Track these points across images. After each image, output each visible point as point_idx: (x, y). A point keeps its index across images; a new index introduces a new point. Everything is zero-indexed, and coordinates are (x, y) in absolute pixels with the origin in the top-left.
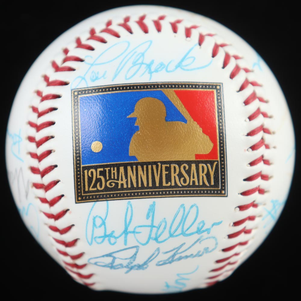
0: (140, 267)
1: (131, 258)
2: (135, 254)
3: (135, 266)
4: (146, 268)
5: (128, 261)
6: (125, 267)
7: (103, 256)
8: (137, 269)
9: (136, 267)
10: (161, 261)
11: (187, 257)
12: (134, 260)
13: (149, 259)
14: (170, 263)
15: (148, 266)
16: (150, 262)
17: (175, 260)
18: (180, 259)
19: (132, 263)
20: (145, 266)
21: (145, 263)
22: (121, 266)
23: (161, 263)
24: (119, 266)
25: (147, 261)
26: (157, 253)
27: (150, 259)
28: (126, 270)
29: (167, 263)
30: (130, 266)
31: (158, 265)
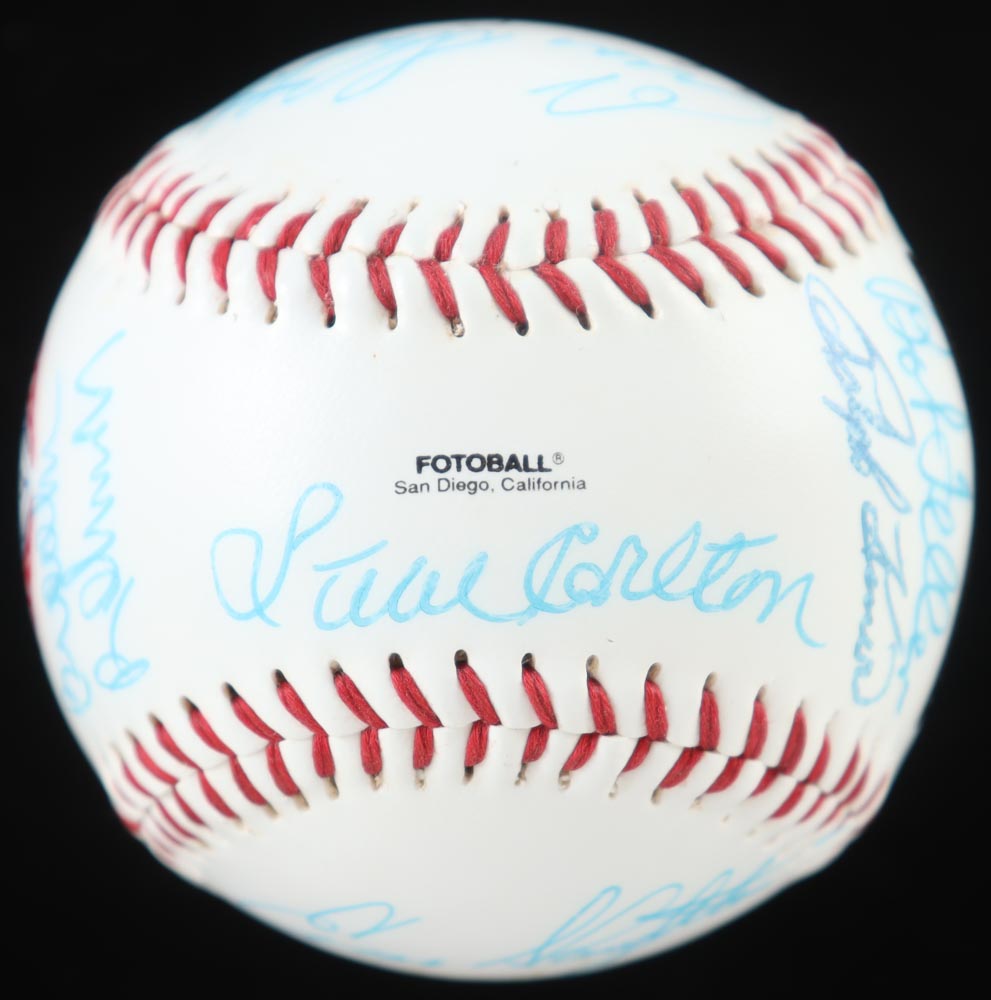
0: (860, 449)
1: (886, 421)
2: (896, 435)
3: (863, 433)
4: (858, 469)
5: (874, 409)
6: (851, 400)
7: (859, 328)
8: (850, 438)
9: (857, 436)
10: (876, 519)
11: (868, 604)
12: (880, 429)
13: (887, 479)
14: (866, 550)
15: (865, 475)
16: (879, 481)
17: (869, 566)
18: (870, 582)
19: (871, 421)
20: (864, 466)
21: (873, 467)
22: (852, 388)
23: (870, 518)
24: (847, 380)
25: (881, 472)
26: (900, 504)
27: (885, 481)
28: (842, 400)
29: (865, 539)
30: (857, 414)
31: (866, 509)
